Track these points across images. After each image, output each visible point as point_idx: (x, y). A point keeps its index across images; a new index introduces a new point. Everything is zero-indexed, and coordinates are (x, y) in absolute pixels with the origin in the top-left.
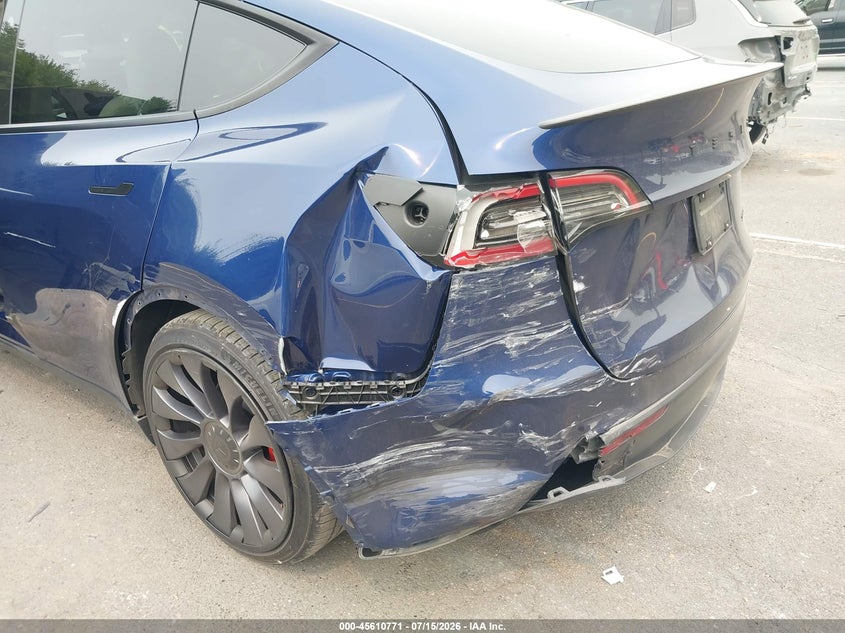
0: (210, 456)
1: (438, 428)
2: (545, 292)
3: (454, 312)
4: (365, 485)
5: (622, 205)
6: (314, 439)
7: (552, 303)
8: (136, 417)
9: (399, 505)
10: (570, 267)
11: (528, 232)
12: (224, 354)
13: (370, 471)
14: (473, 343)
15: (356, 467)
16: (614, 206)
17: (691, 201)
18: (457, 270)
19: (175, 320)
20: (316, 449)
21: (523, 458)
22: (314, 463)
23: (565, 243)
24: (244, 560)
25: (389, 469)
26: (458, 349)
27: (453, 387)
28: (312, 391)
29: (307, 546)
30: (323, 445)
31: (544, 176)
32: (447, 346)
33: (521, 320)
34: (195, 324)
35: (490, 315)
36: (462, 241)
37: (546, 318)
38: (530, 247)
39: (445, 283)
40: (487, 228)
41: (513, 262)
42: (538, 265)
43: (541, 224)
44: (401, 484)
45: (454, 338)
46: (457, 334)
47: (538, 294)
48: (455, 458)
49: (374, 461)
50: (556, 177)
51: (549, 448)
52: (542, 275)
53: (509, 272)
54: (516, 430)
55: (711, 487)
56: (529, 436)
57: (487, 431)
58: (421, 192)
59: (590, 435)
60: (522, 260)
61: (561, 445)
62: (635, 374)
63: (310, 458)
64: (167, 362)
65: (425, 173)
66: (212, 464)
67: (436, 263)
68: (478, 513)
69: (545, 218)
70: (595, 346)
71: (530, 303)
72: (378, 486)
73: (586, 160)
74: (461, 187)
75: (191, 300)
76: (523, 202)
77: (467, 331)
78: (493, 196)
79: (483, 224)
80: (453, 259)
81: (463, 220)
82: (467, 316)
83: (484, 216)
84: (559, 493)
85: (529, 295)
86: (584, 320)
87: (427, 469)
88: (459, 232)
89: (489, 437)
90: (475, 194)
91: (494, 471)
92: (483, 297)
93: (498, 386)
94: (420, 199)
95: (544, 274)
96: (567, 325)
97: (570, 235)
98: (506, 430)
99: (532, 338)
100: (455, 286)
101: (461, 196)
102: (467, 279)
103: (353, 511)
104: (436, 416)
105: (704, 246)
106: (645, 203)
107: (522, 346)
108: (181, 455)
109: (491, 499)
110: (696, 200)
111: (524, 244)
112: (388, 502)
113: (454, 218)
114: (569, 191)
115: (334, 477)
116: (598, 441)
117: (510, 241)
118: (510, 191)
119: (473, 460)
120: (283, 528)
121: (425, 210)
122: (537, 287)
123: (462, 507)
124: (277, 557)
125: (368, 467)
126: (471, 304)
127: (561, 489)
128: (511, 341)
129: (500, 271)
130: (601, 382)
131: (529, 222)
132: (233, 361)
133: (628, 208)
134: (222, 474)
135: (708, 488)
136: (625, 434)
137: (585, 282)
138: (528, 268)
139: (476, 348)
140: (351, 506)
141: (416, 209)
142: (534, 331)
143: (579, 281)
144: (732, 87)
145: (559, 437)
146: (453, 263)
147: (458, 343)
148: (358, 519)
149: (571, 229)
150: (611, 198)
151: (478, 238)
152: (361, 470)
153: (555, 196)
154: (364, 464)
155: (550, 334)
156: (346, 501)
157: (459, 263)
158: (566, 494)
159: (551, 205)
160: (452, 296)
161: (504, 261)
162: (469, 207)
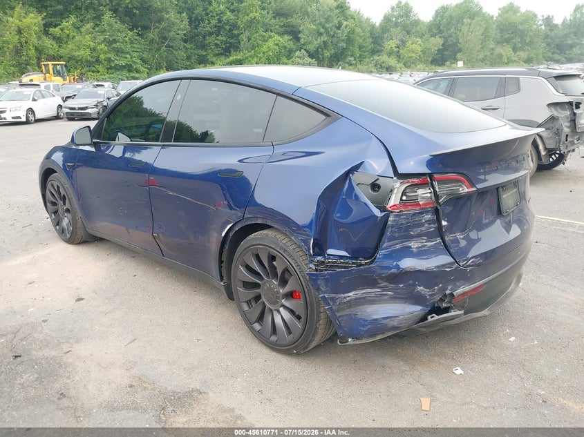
0: (263, 299)
1: (380, 281)
2: (430, 224)
3: (390, 230)
4: (346, 305)
5: (464, 189)
6: (326, 280)
7: (432, 229)
8: (222, 283)
9: (359, 317)
10: (441, 214)
11: (423, 198)
12: (281, 248)
13: (348, 299)
14: (397, 244)
15: (343, 296)
16: (461, 189)
17: (498, 190)
18: (392, 212)
19: (256, 234)
20: (327, 286)
21: (417, 299)
22: (325, 292)
23: (439, 204)
24: (274, 354)
25: (356, 299)
26: (390, 246)
27: (387, 263)
28: (323, 263)
29: (311, 341)
30: (330, 284)
31: (430, 175)
32: (385, 245)
33: (419, 236)
34: (267, 235)
35: (405, 232)
36: (394, 200)
37: (430, 236)
38: (424, 204)
39: (386, 218)
40: (405, 195)
41: (416, 210)
42: (427, 212)
43: (429, 195)
44: (361, 307)
45: (388, 242)
46: (390, 240)
47: (426, 225)
48: (386, 297)
49: (350, 294)
50: (436, 176)
51: (429, 295)
52: (428, 217)
53: (414, 214)
54: (415, 286)
55: (513, 339)
56: (420, 288)
57: (401, 286)
58: (378, 179)
59: (448, 292)
60: (420, 209)
61: (434, 295)
62: (469, 266)
63: (323, 289)
64: (250, 252)
65: (380, 172)
66: (264, 303)
67: (383, 209)
68: (395, 324)
69: (431, 193)
70: (452, 251)
71: (423, 229)
72: (350, 307)
73: (449, 170)
74: (395, 178)
75: (269, 223)
76: (422, 185)
77: (395, 239)
78: (409, 182)
79: (404, 193)
80: (391, 207)
81: (395, 192)
82: (395, 232)
83: (404, 190)
84: (433, 317)
85: (423, 225)
86: (447, 239)
87: (372, 301)
88: (393, 196)
89: (402, 288)
90: (401, 181)
91: (403, 305)
92: (402, 224)
93: (407, 263)
94: (377, 182)
95: (430, 216)
96: (439, 240)
97: (441, 200)
98: (409, 285)
99: (423, 244)
100: (391, 219)
101: (395, 182)
102: (396, 216)
103: (340, 317)
104: (379, 275)
105: (504, 211)
106: (474, 189)
107: (418, 248)
108: (247, 300)
109: (402, 317)
110: (501, 190)
111: (421, 203)
112: (355, 315)
113: (392, 191)
114: (441, 182)
115: (332, 299)
116: (452, 295)
117: (415, 202)
118: (416, 180)
119: (393, 299)
120: (300, 331)
121: (379, 187)
122: (426, 222)
123: (388, 320)
124: (294, 348)
125: (347, 297)
126: (398, 227)
127: (434, 315)
128: (414, 245)
129: (410, 214)
130: (454, 267)
131: (424, 194)
132: (285, 251)
133: (467, 190)
134: (269, 308)
135: (511, 339)
136: (465, 293)
137: (447, 221)
138: (422, 213)
139: (398, 246)
140: (338, 314)
141: (375, 186)
142: (424, 241)
143: (445, 220)
144: (522, 140)
145: (434, 291)
146: (390, 209)
147: (390, 243)
148: (342, 320)
149: (442, 197)
150: (460, 186)
151: (401, 200)
152: (345, 298)
153: (435, 184)
154: (346, 295)
155: (431, 243)
156: (338, 311)
157: (393, 209)
158: (436, 317)
159: (433, 187)
160: (389, 223)
161: (412, 210)
162: (399, 187)
